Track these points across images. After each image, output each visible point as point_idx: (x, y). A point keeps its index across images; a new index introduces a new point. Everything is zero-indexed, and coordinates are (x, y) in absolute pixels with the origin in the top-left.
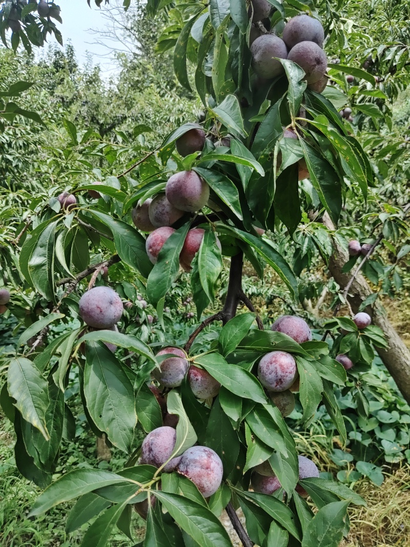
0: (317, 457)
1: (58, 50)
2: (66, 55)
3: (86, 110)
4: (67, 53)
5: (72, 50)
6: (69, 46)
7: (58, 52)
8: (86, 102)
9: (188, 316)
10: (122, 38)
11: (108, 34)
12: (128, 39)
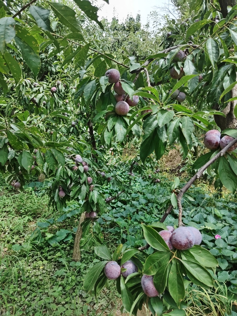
0: (217, 311)
1: (131, 17)
2: (135, 20)
3: (130, 47)
4: (136, 19)
5: (140, 17)
6: (138, 15)
7: (131, 19)
8: (131, 43)
9: (156, 181)
10: (173, 11)
11: (164, 9)
12: (176, 12)
